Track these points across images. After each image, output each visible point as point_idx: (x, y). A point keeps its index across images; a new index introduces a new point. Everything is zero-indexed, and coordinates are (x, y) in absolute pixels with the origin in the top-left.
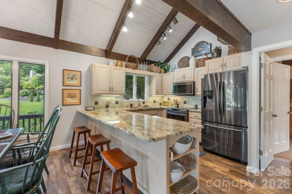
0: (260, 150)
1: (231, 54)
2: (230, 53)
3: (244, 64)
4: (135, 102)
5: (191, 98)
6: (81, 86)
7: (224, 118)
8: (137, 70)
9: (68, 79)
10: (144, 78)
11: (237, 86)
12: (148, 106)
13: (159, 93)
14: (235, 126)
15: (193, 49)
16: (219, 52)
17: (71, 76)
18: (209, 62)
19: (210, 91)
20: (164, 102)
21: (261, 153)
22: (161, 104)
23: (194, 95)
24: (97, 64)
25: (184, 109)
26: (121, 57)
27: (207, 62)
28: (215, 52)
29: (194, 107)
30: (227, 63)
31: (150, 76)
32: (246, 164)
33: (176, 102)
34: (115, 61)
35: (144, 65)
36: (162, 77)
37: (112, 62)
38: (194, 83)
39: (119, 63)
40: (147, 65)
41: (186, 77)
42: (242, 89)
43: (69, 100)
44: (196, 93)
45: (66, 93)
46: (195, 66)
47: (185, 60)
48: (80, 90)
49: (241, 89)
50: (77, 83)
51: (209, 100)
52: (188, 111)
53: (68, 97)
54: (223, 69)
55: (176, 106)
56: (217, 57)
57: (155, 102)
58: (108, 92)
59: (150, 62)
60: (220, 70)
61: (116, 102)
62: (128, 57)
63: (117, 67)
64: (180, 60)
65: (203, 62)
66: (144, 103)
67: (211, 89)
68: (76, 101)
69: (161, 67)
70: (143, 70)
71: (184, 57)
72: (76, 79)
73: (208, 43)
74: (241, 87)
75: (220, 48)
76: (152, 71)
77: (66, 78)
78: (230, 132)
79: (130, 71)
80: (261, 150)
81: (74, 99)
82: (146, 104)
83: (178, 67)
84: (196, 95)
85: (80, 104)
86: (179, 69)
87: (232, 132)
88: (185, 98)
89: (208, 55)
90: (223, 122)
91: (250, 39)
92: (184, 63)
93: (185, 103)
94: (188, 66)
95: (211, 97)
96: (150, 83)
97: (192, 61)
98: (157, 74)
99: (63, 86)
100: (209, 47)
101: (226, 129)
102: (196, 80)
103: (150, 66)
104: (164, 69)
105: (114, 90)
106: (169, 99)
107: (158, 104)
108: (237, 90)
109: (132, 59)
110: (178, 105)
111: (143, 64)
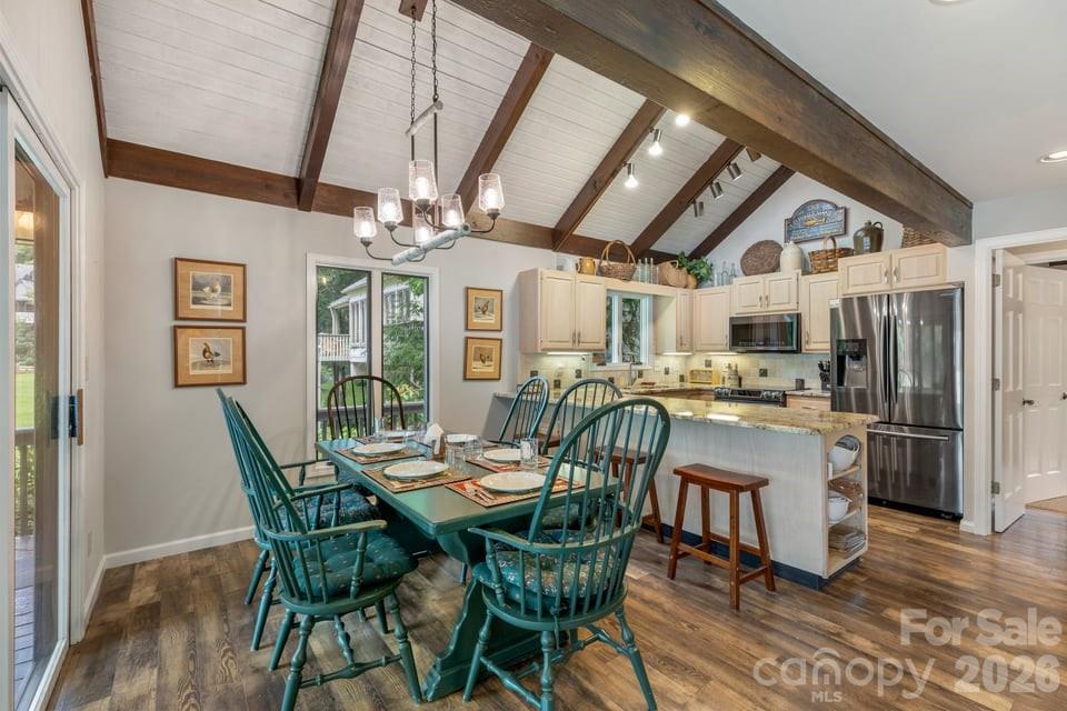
0: (993, 482)
1: (913, 245)
2: (907, 241)
3: (952, 276)
4: (619, 373)
5: (782, 360)
6: (500, 331)
7: (897, 407)
8: (632, 282)
9: (476, 311)
10: (637, 303)
11: (922, 323)
12: (653, 384)
13: (684, 348)
14: (916, 426)
15: (789, 222)
16: (875, 237)
17: (481, 304)
18: (850, 264)
19: (857, 341)
20: (692, 372)
21: (995, 488)
22: (682, 378)
23: (798, 351)
24: (547, 273)
25: (772, 391)
26: (592, 248)
27: (842, 262)
28: (866, 236)
29: (793, 385)
30: (902, 268)
31: (655, 296)
32: (957, 518)
33: (736, 371)
34: (577, 258)
35: (647, 266)
36: (692, 298)
37: (571, 260)
38: (798, 316)
39: (588, 265)
40: (652, 266)
41: (773, 300)
42: (938, 329)
43: (477, 368)
44: (805, 347)
45: (473, 346)
46: (800, 271)
47: (765, 251)
48: (501, 340)
49: (933, 330)
50: (492, 322)
51: (851, 365)
52: (785, 395)
53: (475, 360)
54: (890, 282)
55: (737, 382)
56: (871, 251)
57: (667, 372)
58: (570, 345)
59: (660, 258)
60: (882, 286)
61: (577, 371)
62: (609, 246)
63: (581, 277)
64: (749, 250)
65: (825, 262)
66: (640, 374)
67: (860, 336)
68: (491, 370)
69: (689, 271)
70: (642, 281)
71: (760, 244)
72: (492, 312)
73: (836, 207)
74: (932, 323)
75: (878, 226)
76: (665, 283)
77: (471, 310)
78: (901, 441)
79: (616, 284)
80: (996, 480)
81: (487, 363)
82: (647, 378)
83: (744, 272)
84: (803, 351)
85: (499, 379)
86: (745, 278)
87: (908, 441)
88: (764, 361)
89: (837, 240)
90: (896, 419)
91: (970, 216)
92: (763, 259)
93: (764, 373)
94: (776, 268)
95: (857, 357)
96: (655, 318)
97: (789, 256)
98: (680, 291)
99: (467, 329)
100: (841, 217)
101: (891, 436)
102: (803, 310)
103: (661, 269)
104: (696, 275)
105: (582, 339)
106: (708, 364)
107: (677, 378)
108: (920, 332)
109: (618, 252)
110: (740, 379)
111: (643, 262)
